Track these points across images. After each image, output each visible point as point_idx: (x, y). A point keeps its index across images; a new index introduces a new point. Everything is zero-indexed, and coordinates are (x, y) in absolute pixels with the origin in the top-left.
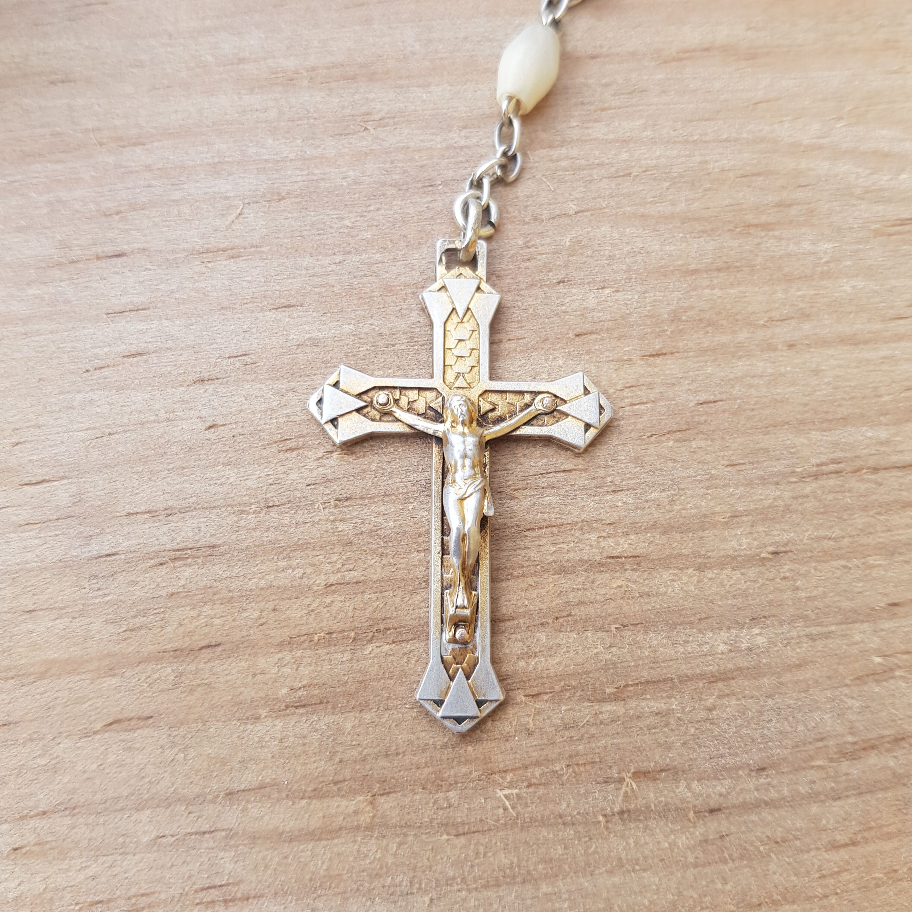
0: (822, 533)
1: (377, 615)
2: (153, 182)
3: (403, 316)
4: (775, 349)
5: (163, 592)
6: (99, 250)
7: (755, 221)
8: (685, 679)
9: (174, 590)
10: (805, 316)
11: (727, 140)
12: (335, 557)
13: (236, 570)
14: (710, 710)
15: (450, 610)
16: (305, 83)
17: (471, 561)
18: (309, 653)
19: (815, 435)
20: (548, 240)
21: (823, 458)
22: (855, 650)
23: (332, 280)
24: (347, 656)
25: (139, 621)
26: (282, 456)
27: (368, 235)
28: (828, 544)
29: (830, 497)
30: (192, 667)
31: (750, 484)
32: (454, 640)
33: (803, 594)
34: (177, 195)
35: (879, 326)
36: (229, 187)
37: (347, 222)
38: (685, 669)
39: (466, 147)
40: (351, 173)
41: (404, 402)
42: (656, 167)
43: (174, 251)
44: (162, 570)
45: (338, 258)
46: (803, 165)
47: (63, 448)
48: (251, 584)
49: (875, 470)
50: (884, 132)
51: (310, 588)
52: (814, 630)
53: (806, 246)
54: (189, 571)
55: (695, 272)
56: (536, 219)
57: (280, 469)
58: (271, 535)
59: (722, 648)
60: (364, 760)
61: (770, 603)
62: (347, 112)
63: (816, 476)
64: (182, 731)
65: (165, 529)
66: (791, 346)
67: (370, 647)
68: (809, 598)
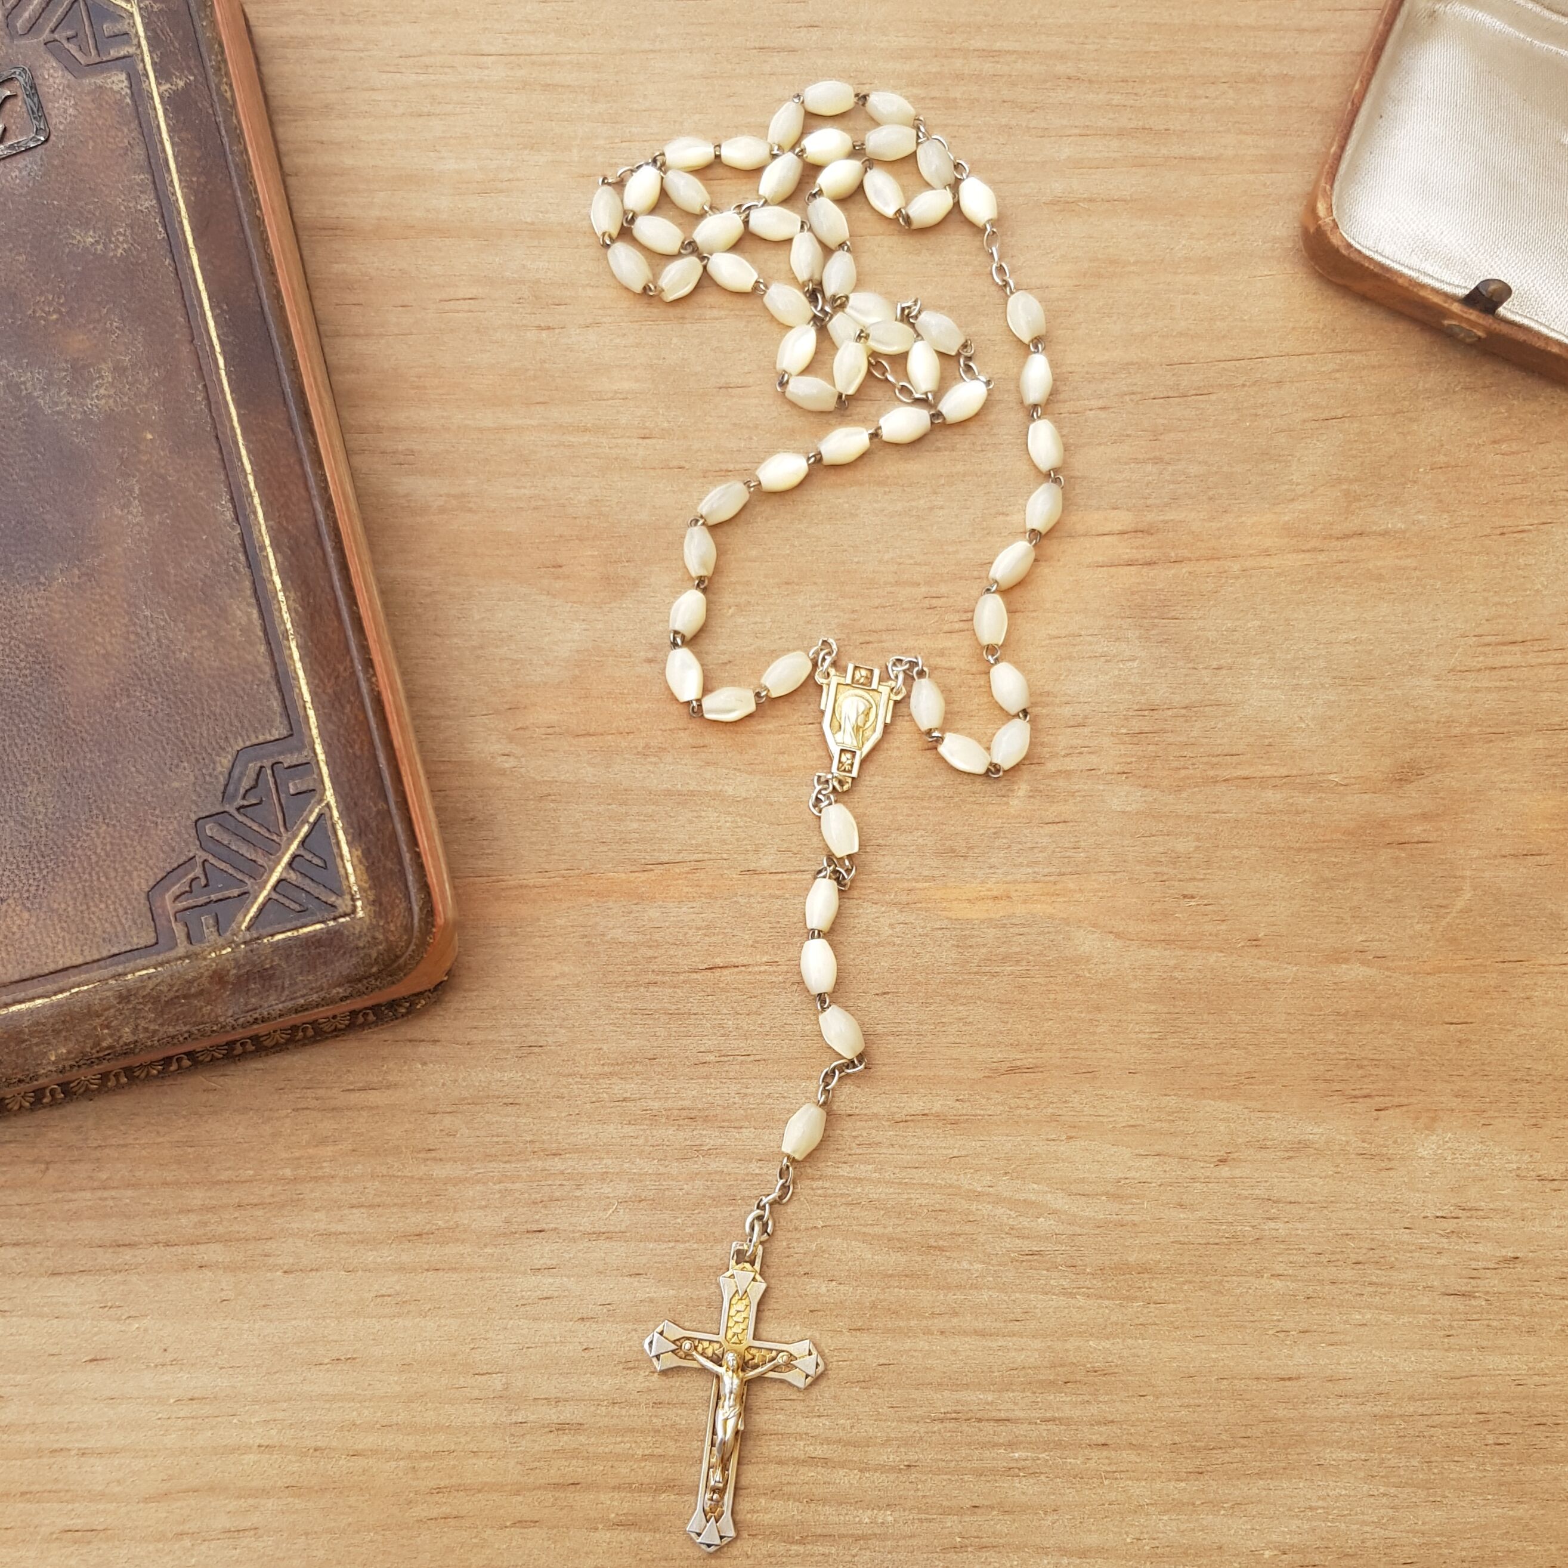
0: (939, 1457)
1: (670, 1477)
2: (564, 1183)
3: (706, 1288)
4: (932, 1334)
5: (550, 1449)
6: (528, 1227)
7: (935, 1244)
8: (842, 1536)
9: (556, 1448)
10: (955, 1314)
11: (927, 1184)
12: (649, 1439)
13: (593, 1439)
14: (854, 1556)
15: (712, 1483)
16: (663, 1120)
17: (726, 1456)
18: (629, 1495)
19: (946, 1393)
20: (801, 1244)
21: (949, 1409)
22: (946, 1531)
23: (666, 1259)
24: (650, 1499)
25: (536, 1464)
26: (625, 1372)
27: (691, 1230)
28: (942, 1464)
29: (949, 1434)
30: (563, 1495)
31: (901, 1421)
32: (711, 1499)
33: (920, 1494)
34: (578, 1193)
35: (1002, 1325)
36: (610, 1190)
37: (679, 1220)
38: (843, 1531)
39: (760, 1175)
40: (685, 1186)
41: (700, 1349)
42: (878, 1200)
43: (573, 1232)
44: (552, 1435)
45: (671, 1244)
46: (974, 1207)
47: (500, 1354)
48: (600, 1450)
49: (980, 1420)
50: (1035, 1186)
51: (633, 1456)
52: (923, 1516)
53: (965, 1265)
54: (565, 1438)
55: (891, 1276)
56: (796, 1229)
57: (623, 1380)
58: (615, 1421)
59: (867, 1520)
60: (653, 1560)
61: (900, 1497)
62: (688, 1143)
63: (942, 1421)
64: (555, 1531)
65: (554, 1410)
66: (942, 1333)
67: (664, 1495)
68: (924, 1496)
